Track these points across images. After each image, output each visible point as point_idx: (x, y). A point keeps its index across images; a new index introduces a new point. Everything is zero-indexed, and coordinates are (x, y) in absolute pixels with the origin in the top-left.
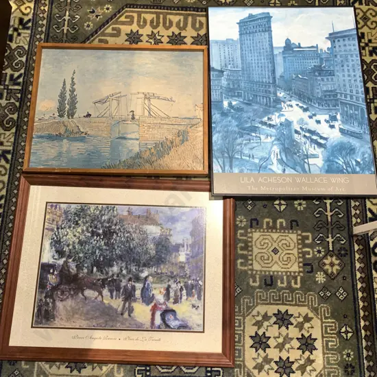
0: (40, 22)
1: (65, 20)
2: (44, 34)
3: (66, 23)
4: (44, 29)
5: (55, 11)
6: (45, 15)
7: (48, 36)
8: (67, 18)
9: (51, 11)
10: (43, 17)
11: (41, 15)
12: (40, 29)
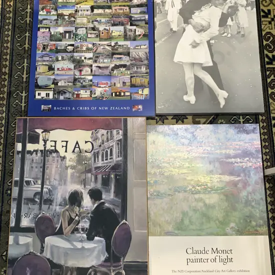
0: (8, 15)
1: (27, 12)
2: (11, 25)
3: (28, 14)
4: (11, 21)
5: (19, 5)
6: (11, 9)
7: (15, 26)
8: (29, 10)
9: (16, 5)
10: (10, 11)
11: (8, 10)
12: (7, 21)
